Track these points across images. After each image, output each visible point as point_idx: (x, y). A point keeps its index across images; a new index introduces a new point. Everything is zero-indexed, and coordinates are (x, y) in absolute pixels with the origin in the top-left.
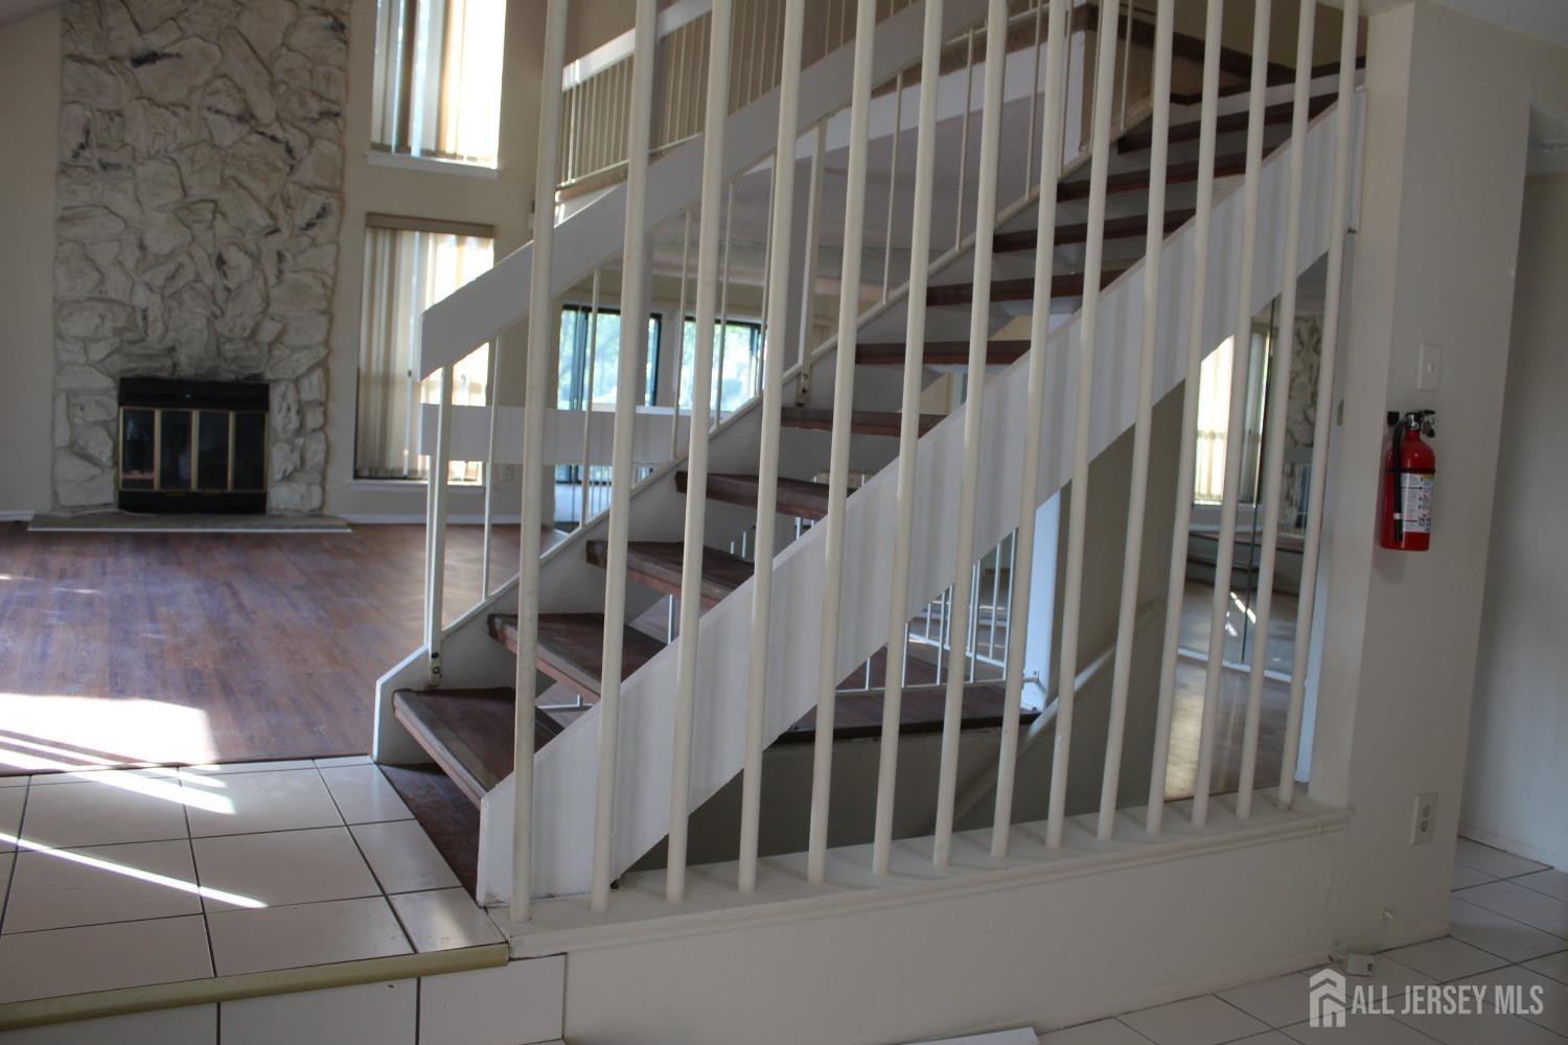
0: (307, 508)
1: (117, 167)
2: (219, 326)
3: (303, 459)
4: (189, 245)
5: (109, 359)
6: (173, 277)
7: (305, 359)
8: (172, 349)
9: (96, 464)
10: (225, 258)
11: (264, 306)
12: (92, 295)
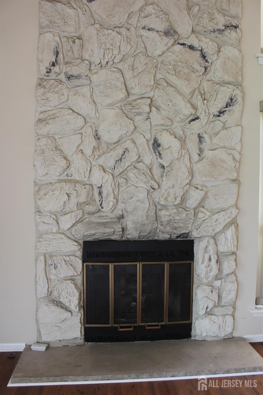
0: (222, 334)
1: (78, 77)
2: (156, 195)
3: (219, 297)
4: (132, 133)
5: (75, 228)
6: (121, 160)
7: (223, 219)
8: (122, 217)
9: (67, 309)
10: (159, 142)
11: (190, 178)
12: (61, 178)
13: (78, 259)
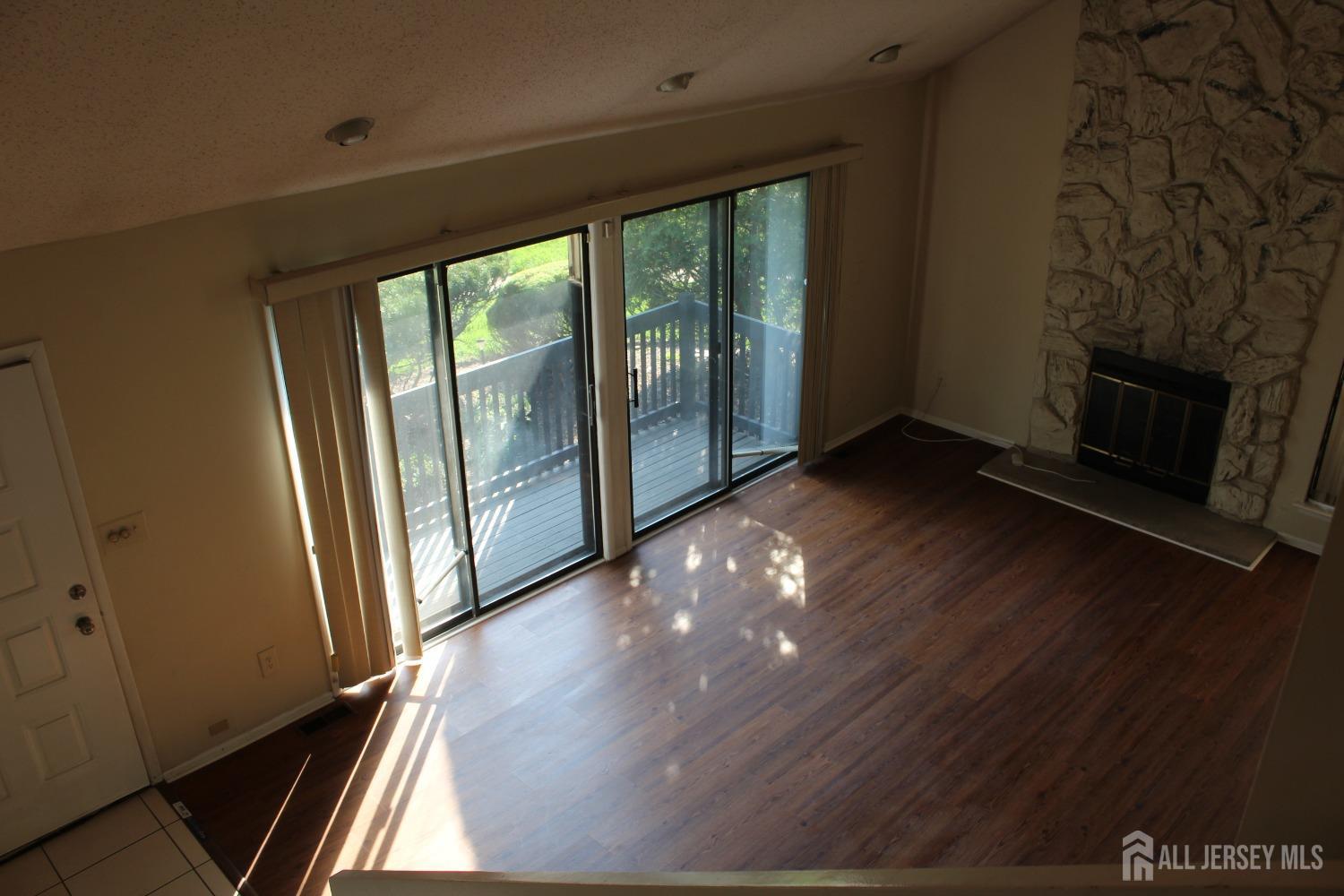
0: (1243, 517)
1: (1113, 146)
2: (1188, 316)
3: (1250, 466)
4: (1170, 230)
5: (1085, 330)
6: (1149, 261)
7: (1271, 368)
8: (1139, 331)
9: (1062, 419)
10: (1203, 247)
11: (1236, 303)
12: (1079, 267)
13: (1082, 366)
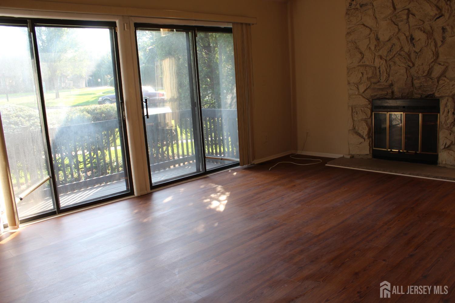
1: (366, 5)
2: (413, 71)
4: (398, 33)
5: (366, 92)
6: (390, 51)
8: (392, 85)
9: (362, 137)
10: (413, 37)
11: (435, 57)
12: (360, 64)
13: (368, 109)
